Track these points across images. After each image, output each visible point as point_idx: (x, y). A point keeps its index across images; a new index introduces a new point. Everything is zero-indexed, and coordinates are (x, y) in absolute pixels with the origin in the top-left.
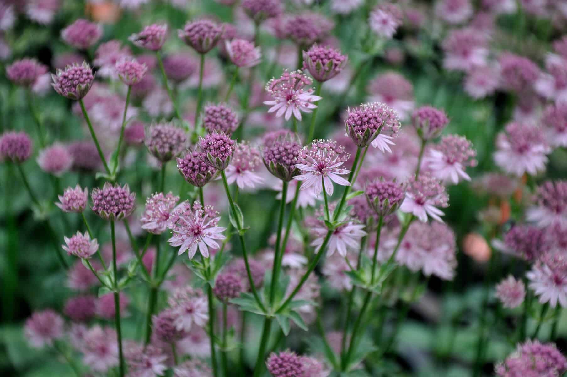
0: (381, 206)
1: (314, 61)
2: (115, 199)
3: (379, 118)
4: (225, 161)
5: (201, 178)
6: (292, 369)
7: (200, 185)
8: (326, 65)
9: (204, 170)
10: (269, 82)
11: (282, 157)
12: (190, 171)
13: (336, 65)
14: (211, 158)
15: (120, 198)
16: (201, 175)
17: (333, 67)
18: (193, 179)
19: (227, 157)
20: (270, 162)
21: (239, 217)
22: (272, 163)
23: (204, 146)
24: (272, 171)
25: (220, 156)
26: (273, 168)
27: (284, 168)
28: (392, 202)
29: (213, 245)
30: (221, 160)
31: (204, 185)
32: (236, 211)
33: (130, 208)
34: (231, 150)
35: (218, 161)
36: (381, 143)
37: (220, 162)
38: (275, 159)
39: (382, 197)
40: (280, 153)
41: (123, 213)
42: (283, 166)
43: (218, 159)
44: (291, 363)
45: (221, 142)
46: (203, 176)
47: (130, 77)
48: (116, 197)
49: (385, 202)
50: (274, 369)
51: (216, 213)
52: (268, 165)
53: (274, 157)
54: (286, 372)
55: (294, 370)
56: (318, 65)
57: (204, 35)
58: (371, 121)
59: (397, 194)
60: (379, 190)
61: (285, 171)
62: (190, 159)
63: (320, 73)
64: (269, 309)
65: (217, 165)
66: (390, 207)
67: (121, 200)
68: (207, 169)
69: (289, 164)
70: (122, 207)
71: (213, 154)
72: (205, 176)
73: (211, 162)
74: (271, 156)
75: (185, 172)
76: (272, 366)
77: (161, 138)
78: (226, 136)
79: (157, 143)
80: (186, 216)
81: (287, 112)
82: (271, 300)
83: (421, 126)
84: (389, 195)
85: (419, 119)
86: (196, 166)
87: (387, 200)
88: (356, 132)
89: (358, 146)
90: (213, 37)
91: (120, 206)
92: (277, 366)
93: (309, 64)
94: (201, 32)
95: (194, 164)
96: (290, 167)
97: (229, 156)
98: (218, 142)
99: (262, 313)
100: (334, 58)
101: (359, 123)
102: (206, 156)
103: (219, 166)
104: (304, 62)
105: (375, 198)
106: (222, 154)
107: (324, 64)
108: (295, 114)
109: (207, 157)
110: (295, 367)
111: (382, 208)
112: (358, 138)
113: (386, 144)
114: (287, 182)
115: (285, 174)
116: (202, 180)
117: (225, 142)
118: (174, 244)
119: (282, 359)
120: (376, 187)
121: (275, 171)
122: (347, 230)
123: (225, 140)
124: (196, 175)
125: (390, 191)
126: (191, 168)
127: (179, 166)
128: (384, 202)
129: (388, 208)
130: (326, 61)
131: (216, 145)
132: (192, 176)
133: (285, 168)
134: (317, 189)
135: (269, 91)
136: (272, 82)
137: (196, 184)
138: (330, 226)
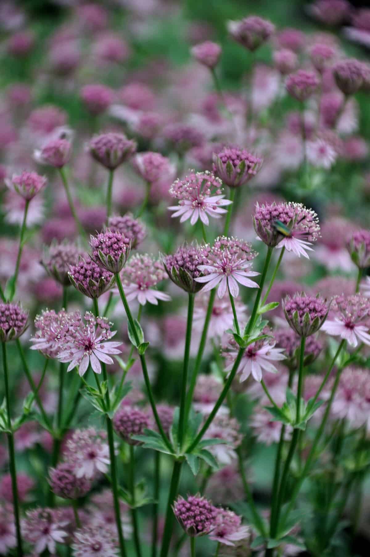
0: (301, 322)
1: (224, 162)
2: (5, 315)
3: (290, 213)
4: (118, 260)
5: (93, 285)
6: (201, 513)
7: (94, 295)
8: (238, 167)
9: (97, 276)
10: (173, 185)
11: (186, 263)
12: (81, 277)
13: (249, 167)
14: (102, 256)
15: (11, 314)
16: (94, 281)
17: (246, 169)
18: (85, 286)
19: (120, 256)
20: (172, 268)
21: (139, 334)
22: (174, 268)
23: (95, 245)
24: (174, 278)
25: (112, 254)
26: (176, 275)
27: (187, 274)
28: (313, 317)
29: (106, 360)
30: (113, 258)
31: (100, 295)
32: (136, 327)
33: (22, 326)
34: (125, 248)
35: (110, 260)
36: (298, 247)
37: (113, 261)
38: (178, 266)
39: (301, 312)
40: (183, 259)
41: (13, 329)
42: (186, 272)
43: (110, 257)
44: (200, 507)
45: (114, 240)
46: (96, 283)
47: (27, 188)
48: (7, 313)
49: (305, 318)
50: (181, 514)
51: (109, 323)
52: (170, 272)
53: (177, 264)
54: (195, 517)
55: (204, 514)
56: (228, 167)
57: (111, 147)
58: (282, 215)
59: (320, 309)
60: (298, 305)
61: (189, 278)
62: (82, 265)
63: (231, 176)
64: (178, 450)
65: (110, 265)
66: (312, 323)
67: (12, 316)
68: (101, 276)
69: (193, 269)
70: (14, 324)
71: (105, 252)
72: (99, 283)
73: (103, 261)
74: (174, 262)
75: (76, 279)
76: (179, 510)
77: (62, 258)
78: (120, 234)
79: (57, 262)
80: (77, 326)
81: (193, 216)
82: (180, 440)
83: (356, 250)
84: (310, 310)
85: (354, 243)
86: (89, 273)
87: (307, 315)
88: (264, 226)
89: (268, 245)
90: (122, 149)
91: (11, 323)
92: (184, 509)
93: (219, 165)
94: (109, 145)
95: (86, 270)
96: (194, 273)
97: (122, 254)
98: (111, 240)
99: (169, 453)
100: (247, 159)
101: (268, 217)
102: (98, 254)
103: (112, 266)
104: (213, 164)
105: (294, 312)
106: (115, 252)
107: (235, 165)
108: (202, 219)
109: (98, 256)
110: (205, 511)
111: (302, 325)
112: (267, 233)
113: (303, 249)
114: (193, 295)
115: (189, 282)
116: (95, 288)
117: (118, 241)
118: (64, 360)
119: (190, 503)
120: (296, 303)
121: (178, 279)
122: (262, 351)
123: (119, 238)
124: (88, 281)
125: (311, 306)
126: (82, 274)
127: (70, 273)
128: (303, 318)
129: (309, 324)
130: (238, 162)
131: (108, 243)
132: (84, 284)
133: (189, 274)
134: (221, 291)
135: (172, 192)
136: (176, 184)
137: (90, 295)
138: (240, 341)
